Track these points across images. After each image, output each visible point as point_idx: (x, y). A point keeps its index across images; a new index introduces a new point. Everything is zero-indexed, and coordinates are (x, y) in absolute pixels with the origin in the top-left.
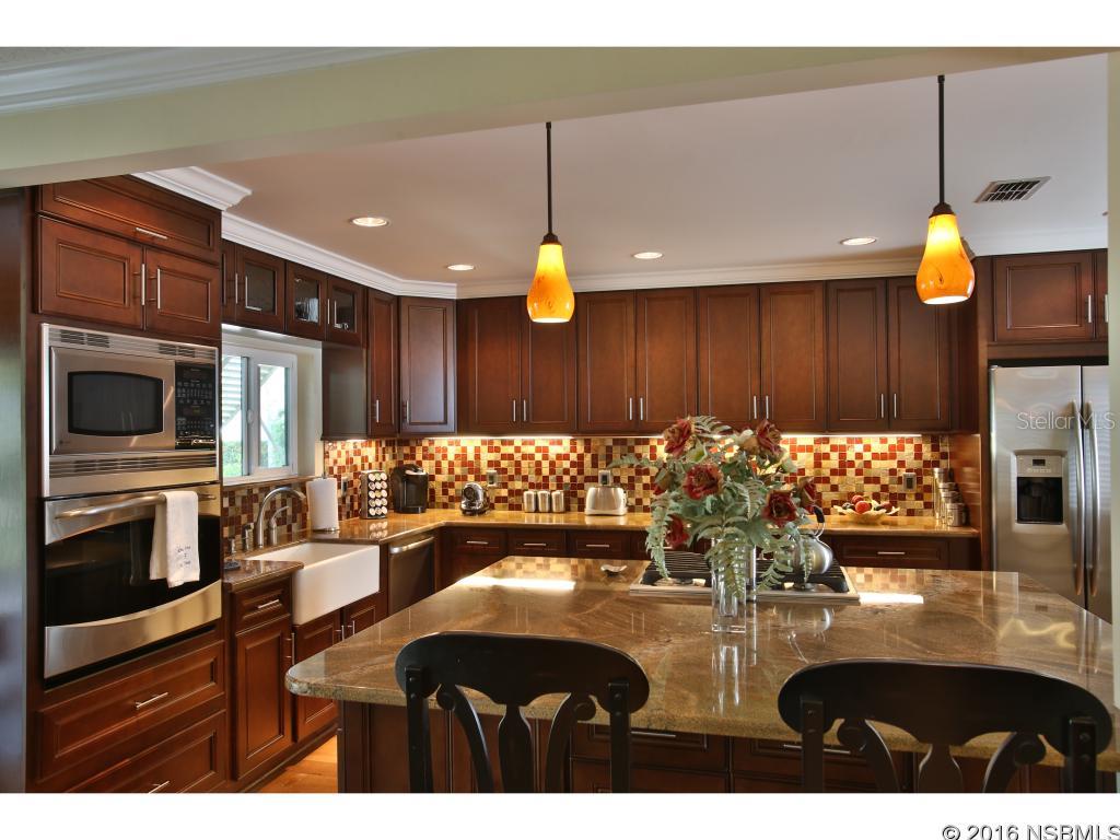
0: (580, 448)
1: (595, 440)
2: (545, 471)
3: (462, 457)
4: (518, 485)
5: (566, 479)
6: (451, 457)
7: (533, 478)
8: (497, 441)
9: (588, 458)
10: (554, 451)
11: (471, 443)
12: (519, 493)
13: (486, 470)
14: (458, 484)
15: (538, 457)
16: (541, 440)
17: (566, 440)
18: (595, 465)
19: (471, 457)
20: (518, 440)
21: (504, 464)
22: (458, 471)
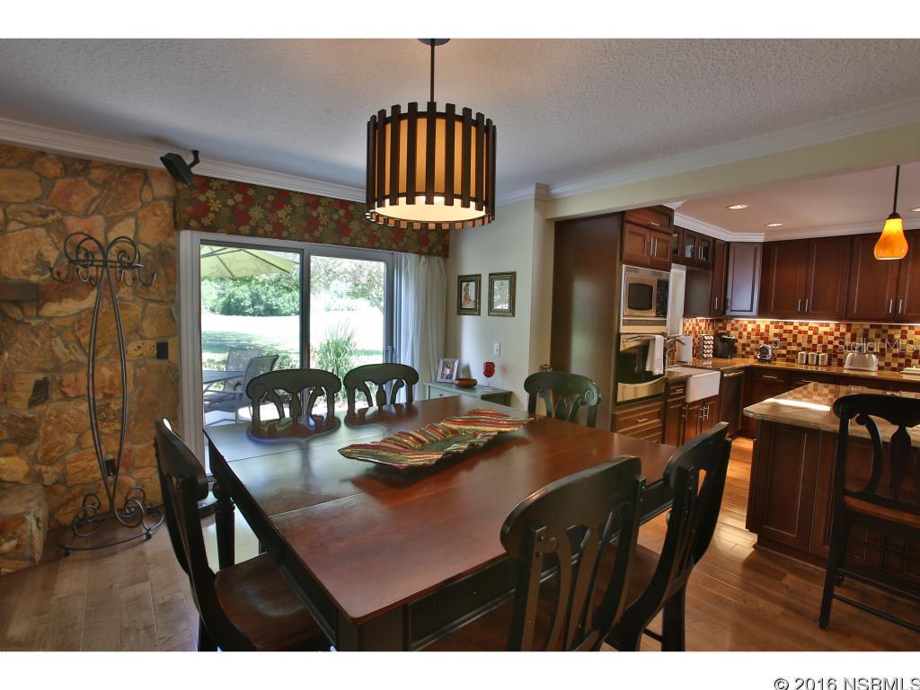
0: (843, 329)
1: (855, 325)
2: (815, 341)
3: (757, 331)
4: (794, 348)
5: (830, 347)
6: (749, 329)
7: (805, 345)
8: (781, 321)
9: (848, 335)
10: (822, 330)
11: (763, 323)
12: (795, 353)
13: (772, 338)
14: (752, 345)
15: (810, 333)
16: (813, 323)
17: (832, 324)
18: (853, 339)
19: (762, 329)
20: (796, 322)
21: (785, 336)
22: (753, 338)
